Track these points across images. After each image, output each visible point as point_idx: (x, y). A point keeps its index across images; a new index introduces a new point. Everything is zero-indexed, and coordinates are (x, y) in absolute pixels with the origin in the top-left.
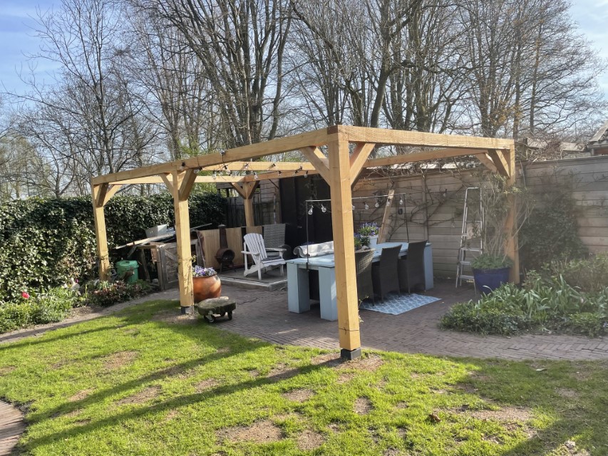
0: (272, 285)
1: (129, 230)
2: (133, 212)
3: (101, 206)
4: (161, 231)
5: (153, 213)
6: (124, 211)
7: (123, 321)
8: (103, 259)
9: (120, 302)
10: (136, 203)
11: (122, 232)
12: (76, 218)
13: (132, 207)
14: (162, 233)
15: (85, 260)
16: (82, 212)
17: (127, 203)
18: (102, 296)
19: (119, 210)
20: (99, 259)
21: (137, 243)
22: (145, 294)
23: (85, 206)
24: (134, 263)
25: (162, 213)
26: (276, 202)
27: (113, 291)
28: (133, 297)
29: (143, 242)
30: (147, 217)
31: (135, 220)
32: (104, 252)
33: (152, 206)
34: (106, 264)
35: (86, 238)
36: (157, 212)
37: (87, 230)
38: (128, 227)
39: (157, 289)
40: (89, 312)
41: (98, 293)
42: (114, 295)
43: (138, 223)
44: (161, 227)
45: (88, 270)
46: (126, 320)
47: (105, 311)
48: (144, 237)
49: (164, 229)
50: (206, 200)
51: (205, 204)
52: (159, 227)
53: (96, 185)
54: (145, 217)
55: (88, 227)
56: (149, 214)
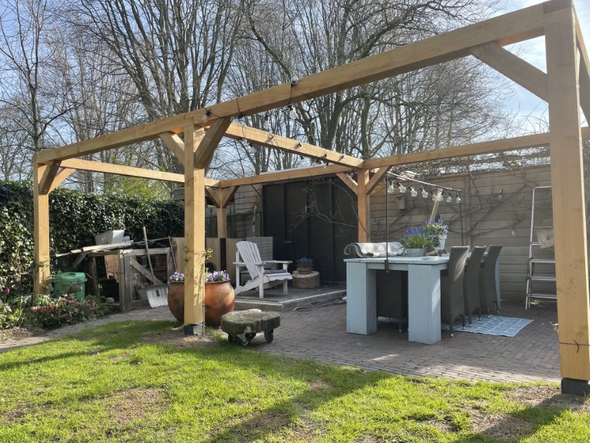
0: (284, 304)
1: (75, 233)
2: (82, 210)
3: (46, 194)
4: (116, 237)
5: (107, 215)
6: (70, 207)
7: (93, 345)
8: (43, 266)
9: (70, 324)
10: (86, 199)
11: (66, 235)
12: (8, 207)
13: (81, 204)
14: (117, 240)
15: (12, 269)
16: (16, 200)
17: (75, 197)
18: (44, 315)
19: (65, 205)
20: (36, 266)
21: (86, 249)
22: (101, 316)
23: (21, 193)
24: (81, 276)
25: (117, 217)
26: (257, 213)
27: (61, 307)
28: (86, 317)
29: (95, 249)
30: (99, 219)
31: (83, 221)
32: (44, 256)
33: (106, 207)
34: (45, 273)
35: (18, 238)
36: (111, 214)
37: (21, 226)
38: (73, 229)
39: (117, 310)
40: (27, 336)
41: (38, 310)
42: (63, 312)
43: (87, 225)
44: (117, 233)
45: (15, 283)
46: (100, 344)
47: (50, 334)
48: (94, 244)
49: (119, 235)
50: (166, 208)
51: (165, 212)
52: (115, 232)
53: (41, 165)
54: (96, 219)
55: (22, 222)
56: (101, 216)
